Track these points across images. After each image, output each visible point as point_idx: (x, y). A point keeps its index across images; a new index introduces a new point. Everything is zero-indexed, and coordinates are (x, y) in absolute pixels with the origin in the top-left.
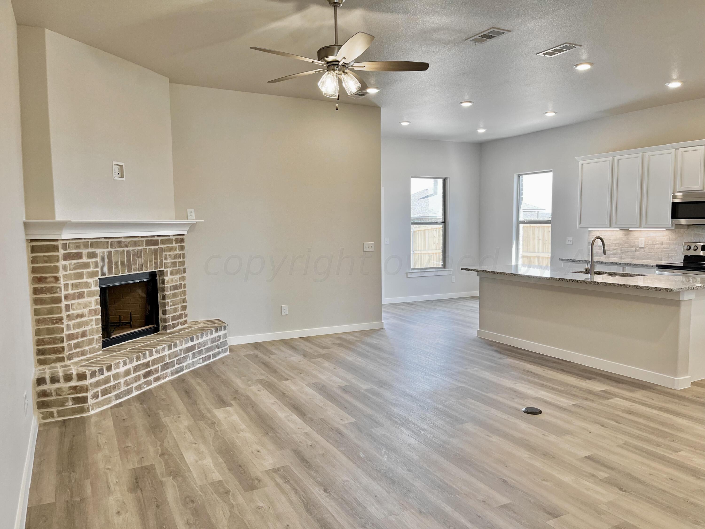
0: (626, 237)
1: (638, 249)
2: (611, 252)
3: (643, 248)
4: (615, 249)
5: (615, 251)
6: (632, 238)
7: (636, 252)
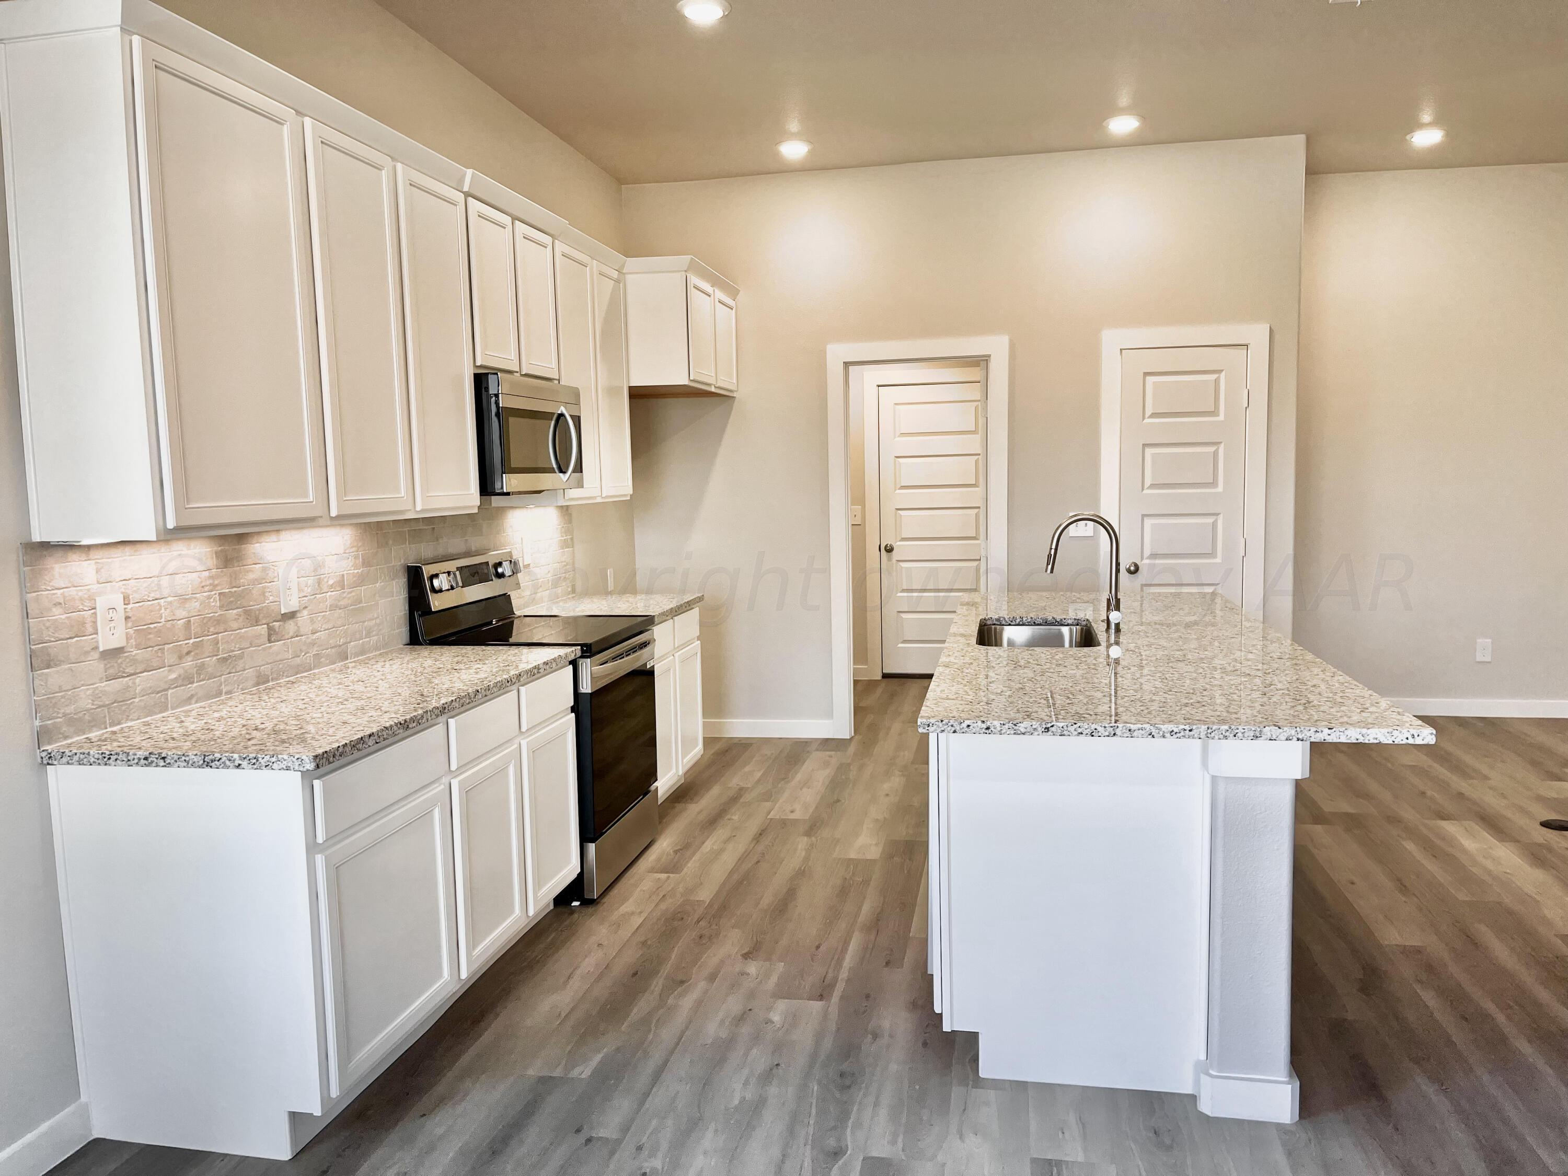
0: (231, 570)
1: (277, 624)
2: (173, 676)
3: (292, 615)
4: (188, 653)
5: (188, 663)
6: (251, 576)
7: (270, 641)
